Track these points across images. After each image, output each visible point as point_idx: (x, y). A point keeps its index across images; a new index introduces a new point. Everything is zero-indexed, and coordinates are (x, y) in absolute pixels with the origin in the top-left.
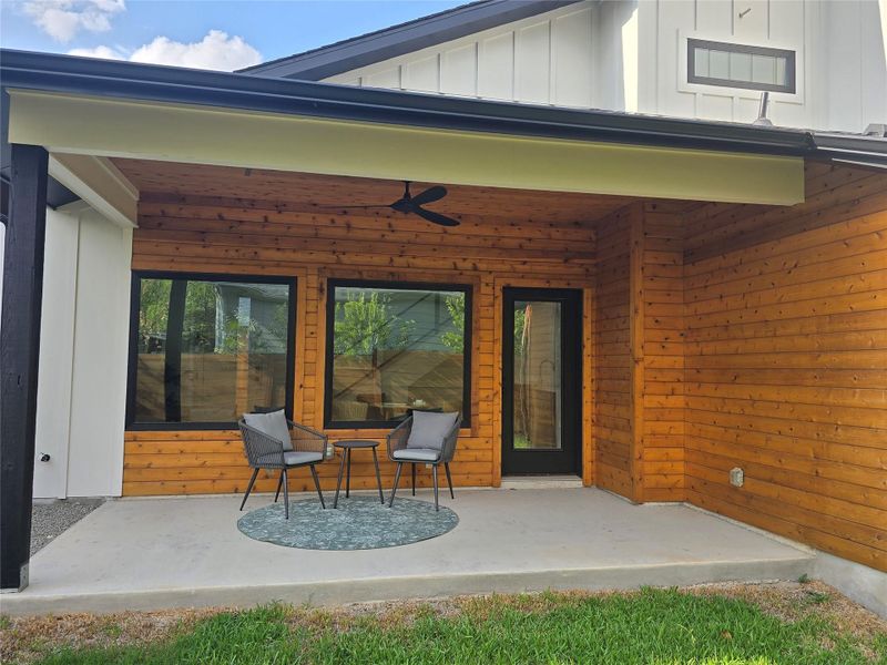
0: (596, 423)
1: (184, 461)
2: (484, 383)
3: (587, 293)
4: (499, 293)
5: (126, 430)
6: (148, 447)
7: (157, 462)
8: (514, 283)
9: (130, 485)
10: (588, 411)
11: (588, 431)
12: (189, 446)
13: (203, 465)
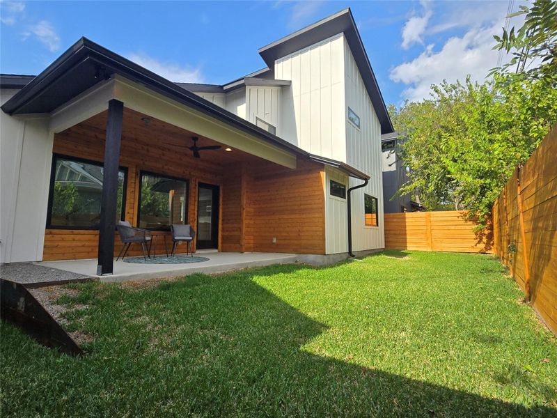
0: (223, 231)
1: (74, 244)
2: (192, 216)
3: (221, 188)
4: (197, 184)
5: (46, 228)
6: (56, 237)
7: (61, 244)
8: (202, 181)
9: (46, 256)
10: (220, 226)
11: (220, 233)
12: (77, 237)
13: (83, 246)
